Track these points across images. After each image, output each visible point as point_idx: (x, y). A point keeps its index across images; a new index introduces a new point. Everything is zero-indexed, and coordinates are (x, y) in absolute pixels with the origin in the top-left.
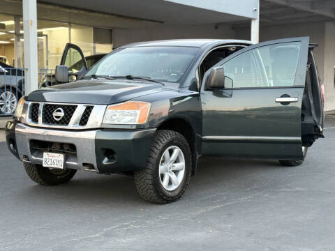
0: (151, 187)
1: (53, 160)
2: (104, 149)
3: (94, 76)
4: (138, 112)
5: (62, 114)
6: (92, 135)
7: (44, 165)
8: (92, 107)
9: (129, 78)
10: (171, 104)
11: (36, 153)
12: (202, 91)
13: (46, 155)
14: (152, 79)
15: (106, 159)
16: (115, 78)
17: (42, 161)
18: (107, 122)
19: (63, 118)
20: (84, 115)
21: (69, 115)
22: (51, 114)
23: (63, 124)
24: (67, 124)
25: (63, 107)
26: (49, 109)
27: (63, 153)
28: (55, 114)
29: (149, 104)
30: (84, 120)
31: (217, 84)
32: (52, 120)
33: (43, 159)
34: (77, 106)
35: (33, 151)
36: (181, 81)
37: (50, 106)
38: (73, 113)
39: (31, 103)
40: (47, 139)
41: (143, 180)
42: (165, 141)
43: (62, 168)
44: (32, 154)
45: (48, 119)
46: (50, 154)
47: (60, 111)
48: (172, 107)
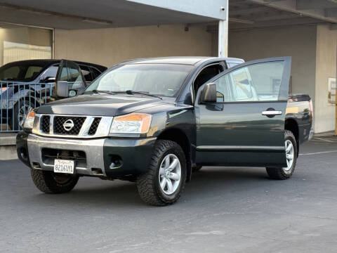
0: (152, 190)
1: (63, 166)
2: (111, 155)
3: (95, 91)
4: (141, 123)
5: (72, 125)
6: (101, 143)
7: (55, 171)
8: (100, 119)
9: (129, 92)
10: (168, 116)
11: (47, 160)
12: (196, 104)
13: (57, 161)
14: (151, 93)
15: (113, 164)
16: (116, 93)
17: (53, 168)
18: (114, 131)
19: (73, 129)
20: (92, 126)
21: (78, 125)
22: (62, 125)
23: (72, 134)
24: (77, 133)
25: (72, 118)
26: (59, 121)
27: (73, 159)
28: (65, 125)
29: (151, 116)
30: (93, 130)
31: (210, 99)
32: (62, 131)
33: (54, 166)
34: (85, 118)
35: (44, 158)
36: (177, 96)
37: (61, 118)
38: (82, 124)
39: (41, 115)
40: (59, 147)
41: (145, 184)
42: (165, 149)
43: (72, 173)
44: (44, 161)
45: (59, 129)
46: (61, 161)
47: (70, 122)
48: (168, 119)
